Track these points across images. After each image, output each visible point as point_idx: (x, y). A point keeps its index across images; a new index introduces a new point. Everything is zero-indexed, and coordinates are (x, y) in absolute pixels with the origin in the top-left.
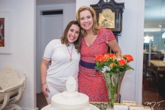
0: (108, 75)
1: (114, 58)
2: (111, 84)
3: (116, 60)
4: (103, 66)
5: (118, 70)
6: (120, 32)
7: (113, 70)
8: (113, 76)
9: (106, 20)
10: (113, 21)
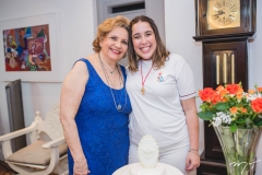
0: (227, 130)
1: (241, 95)
2: (234, 148)
3: (243, 101)
4: (215, 111)
5: (248, 121)
6: (251, 34)
7: (239, 122)
8: (239, 133)
9: (222, 13)
10: (237, 13)
